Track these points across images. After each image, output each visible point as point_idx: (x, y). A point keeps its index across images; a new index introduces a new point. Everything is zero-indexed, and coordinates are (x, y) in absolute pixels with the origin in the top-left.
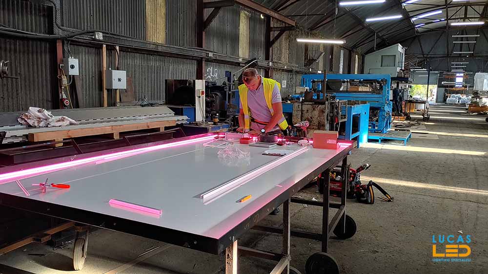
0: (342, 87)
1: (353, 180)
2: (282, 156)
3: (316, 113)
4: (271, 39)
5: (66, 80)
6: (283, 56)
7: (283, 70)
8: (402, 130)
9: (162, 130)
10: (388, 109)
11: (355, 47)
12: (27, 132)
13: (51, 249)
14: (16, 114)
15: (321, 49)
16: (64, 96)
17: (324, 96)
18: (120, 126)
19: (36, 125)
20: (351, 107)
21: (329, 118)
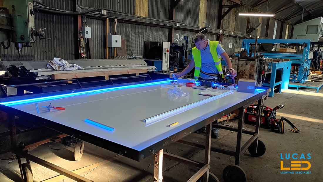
0: (274, 49)
1: (270, 116)
2: (213, 96)
3: (248, 67)
4: (223, 14)
5: (83, 41)
6: (231, 26)
7: (230, 36)
8: (317, 81)
9: (138, 75)
10: (307, 65)
11: (287, 19)
12: (51, 73)
13: (64, 147)
14: (46, 62)
15: (260, 21)
16: (82, 52)
17: (254, 55)
18: (109, 71)
19: (57, 69)
20: (276, 63)
21: (258, 71)
